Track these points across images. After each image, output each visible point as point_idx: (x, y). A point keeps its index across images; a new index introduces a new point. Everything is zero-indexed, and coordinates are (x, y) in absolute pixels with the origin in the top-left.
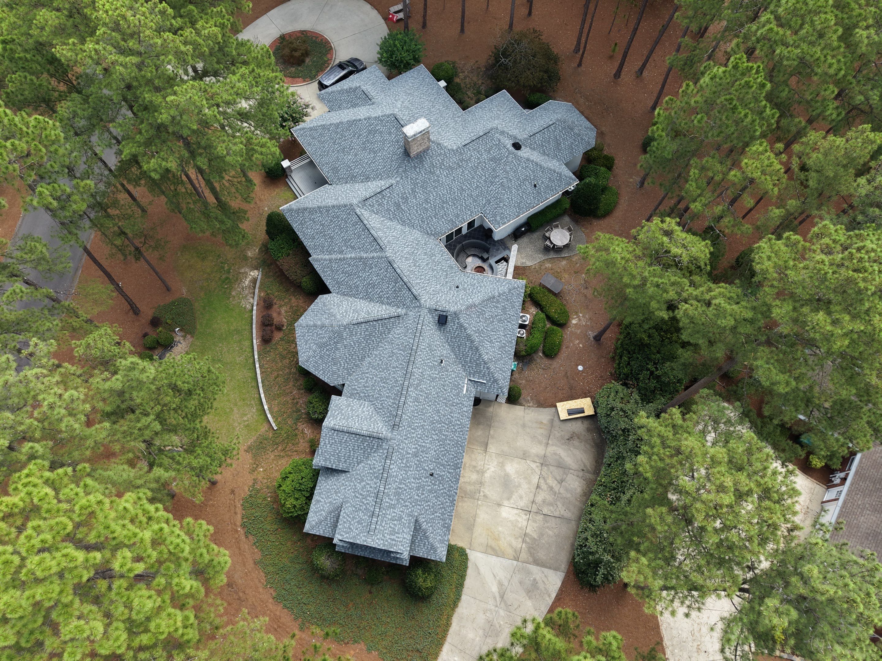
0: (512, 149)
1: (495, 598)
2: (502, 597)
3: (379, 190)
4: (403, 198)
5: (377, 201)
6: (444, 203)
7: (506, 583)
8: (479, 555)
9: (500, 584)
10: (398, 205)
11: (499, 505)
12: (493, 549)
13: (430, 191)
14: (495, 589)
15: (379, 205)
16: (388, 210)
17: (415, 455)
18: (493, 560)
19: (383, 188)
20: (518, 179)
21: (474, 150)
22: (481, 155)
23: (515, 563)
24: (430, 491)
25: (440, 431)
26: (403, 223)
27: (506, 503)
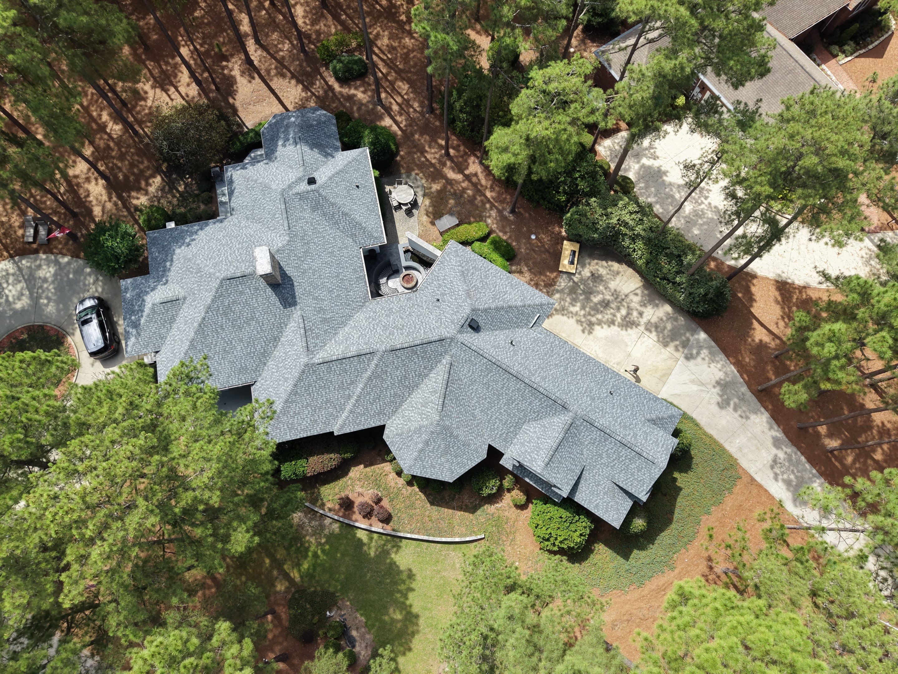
0: (313, 187)
1: (702, 391)
2: (703, 384)
3: (302, 331)
4: (319, 312)
5: (313, 338)
6: (337, 276)
7: (694, 377)
8: (665, 389)
9: (693, 382)
10: (324, 320)
11: (629, 355)
12: (664, 375)
13: (322, 283)
14: (695, 388)
15: (317, 338)
16: (326, 331)
17: (593, 399)
18: (672, 379)
19: (302, 325)
20: (345, 197)
21: (296, 221)
22: (304, 218)
23: (679, 362)
24: (625, 400)
25: (574, 370)
26: (344, 324)
27: (629, 349)
